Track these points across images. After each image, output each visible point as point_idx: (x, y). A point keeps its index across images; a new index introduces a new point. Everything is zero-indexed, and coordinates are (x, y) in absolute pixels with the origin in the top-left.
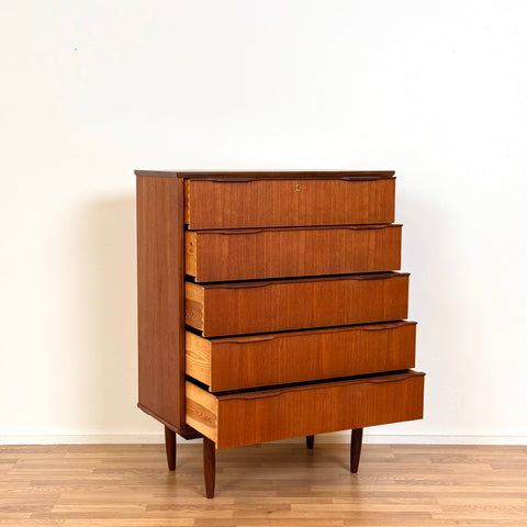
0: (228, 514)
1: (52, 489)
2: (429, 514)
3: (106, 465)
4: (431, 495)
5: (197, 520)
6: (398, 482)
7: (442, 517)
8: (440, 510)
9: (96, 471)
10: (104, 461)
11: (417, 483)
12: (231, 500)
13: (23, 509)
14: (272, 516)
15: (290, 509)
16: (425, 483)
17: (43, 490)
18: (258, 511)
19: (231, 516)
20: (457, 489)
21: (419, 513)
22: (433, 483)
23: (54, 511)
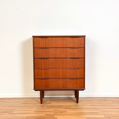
0: (53, 113)
1: (13, 108)
2: (98, 113)
3: (25, 102)
4: (98, 109)
5: (46, 114)
6: (91, 106)
7: (100, 113)
8: (100, 112)
9: (23, 104)
10: (25, 101)
11: (95, 106)
12: (53, 110)
13: (7, 112)
14: (62, 113)
15: (66, 112)
16: (97, 106)
17: (11, 108)
18: (59, 112)
19: (53, 114)
20: (104, 107)
21: (95, 113)
22: (99, 106)
23: (13, 113)
